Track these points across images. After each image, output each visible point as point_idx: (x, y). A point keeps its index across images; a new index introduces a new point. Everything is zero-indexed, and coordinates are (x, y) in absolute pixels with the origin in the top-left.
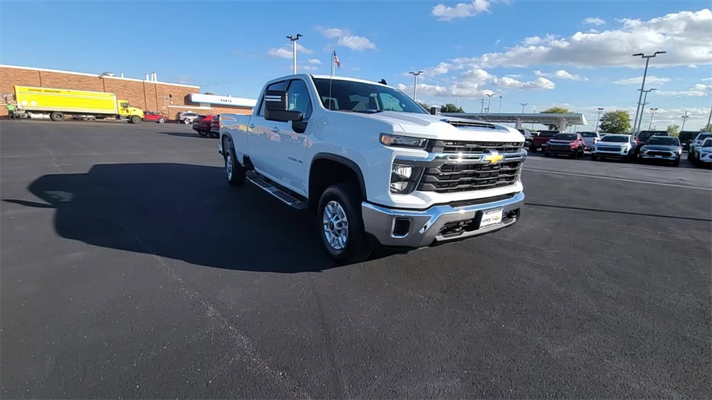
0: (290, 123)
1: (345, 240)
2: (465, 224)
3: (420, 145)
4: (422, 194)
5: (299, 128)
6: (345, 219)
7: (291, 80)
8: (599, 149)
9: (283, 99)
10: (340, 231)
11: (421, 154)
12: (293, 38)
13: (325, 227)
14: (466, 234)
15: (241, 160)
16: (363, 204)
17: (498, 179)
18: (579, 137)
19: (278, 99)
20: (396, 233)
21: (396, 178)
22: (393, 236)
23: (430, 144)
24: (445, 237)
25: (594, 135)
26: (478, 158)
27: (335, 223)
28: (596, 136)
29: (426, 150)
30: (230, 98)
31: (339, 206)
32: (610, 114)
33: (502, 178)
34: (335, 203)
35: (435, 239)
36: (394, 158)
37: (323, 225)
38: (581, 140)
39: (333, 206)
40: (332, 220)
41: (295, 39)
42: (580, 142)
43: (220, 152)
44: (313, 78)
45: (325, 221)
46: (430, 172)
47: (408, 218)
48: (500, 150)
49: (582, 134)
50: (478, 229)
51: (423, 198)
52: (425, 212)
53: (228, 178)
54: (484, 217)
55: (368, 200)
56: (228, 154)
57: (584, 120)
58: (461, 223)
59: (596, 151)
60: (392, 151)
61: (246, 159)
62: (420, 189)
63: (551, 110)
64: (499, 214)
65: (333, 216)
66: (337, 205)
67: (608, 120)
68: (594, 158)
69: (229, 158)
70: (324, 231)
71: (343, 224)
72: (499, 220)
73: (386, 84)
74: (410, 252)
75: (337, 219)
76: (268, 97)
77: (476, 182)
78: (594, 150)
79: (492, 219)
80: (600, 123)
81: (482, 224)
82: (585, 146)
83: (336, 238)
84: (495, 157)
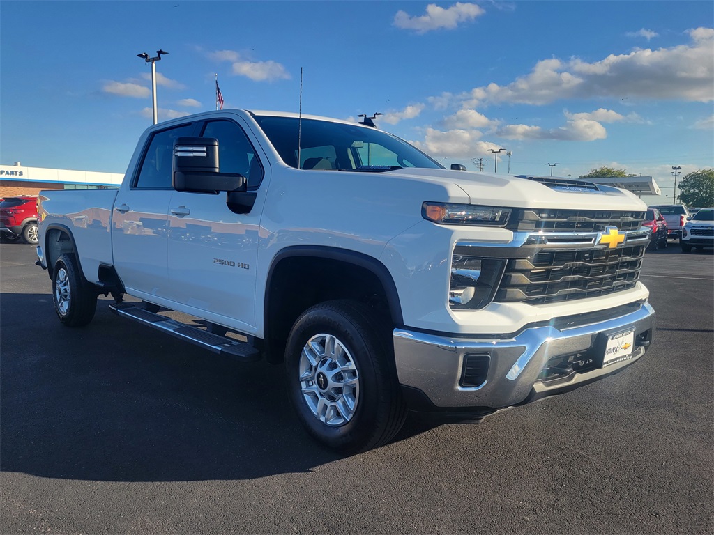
0: (223, 195)
1: (352, 404)
2: (576, 359)
3: (497, 219)
4: (506, 307)
5: (241, 204)
6: (352, 366)
7: (207, 122)
8: (694, 232)
9: (210, 152)
10: (339, 390)
11: (501, 235)
12: (150, 56)
13: (303, 384)
14: (579, 378)
15: (92, 275)
16: (397, 334)
17: (614, 278)
18: (657, 214)
19: (199, 152)
20: (466, 381)
21: (459, 281)
22: (459, 388)
23: (513, 217)
24: (548, 385)
25: (679, 210)
26: (590, 240)
27: (330, 375)
28: (684, 213)
29: (507, 228)
30: (19, 168)
31: (337, 341)
32: (692, 176)
33: (620, 276)
34: (328, 336)
35: (533, 389)
36: (455, 245)
37: (298, 381)
38: (660, 219)
39: (322, 343)
40: (323, 369)
41: (154, 60)
42: (659, 223)
43: (39, 263)
44: (252, 114)
45: (304, 373)
46: (517, 267)
47: (486, 351)
48: (622, 226)
49: (661, 208)
50: (600, 367)
51: (508, 314)
52: (514, 340)
53: (57, 312)
54: (611, 344)
55: (406, 323)
56: (60, 265)
57: (656, 187)
58: (571, 359)
59: (689, 237)
60: (451, 232)
61: (107, 272)
62: (502, 298)
63: (596, 172)
64: (629, 338)
65: (323, 363)
66: (334, 341)
67: (692, 186)
68: (687, 248)
69: (62, 273)
70: (302, 393)
71: (346, 376)
72: (629, 351)
73: (372, 125)
74: (484, 418)
75: (333, 366)
76: (179, 149)
77: (584, 284)
78: (685, 235)
79: (621, 348)
80: (678, 192)
81: (607, 358)
82: (667, 230)
83: (329, 404)
84: (612, 237)
